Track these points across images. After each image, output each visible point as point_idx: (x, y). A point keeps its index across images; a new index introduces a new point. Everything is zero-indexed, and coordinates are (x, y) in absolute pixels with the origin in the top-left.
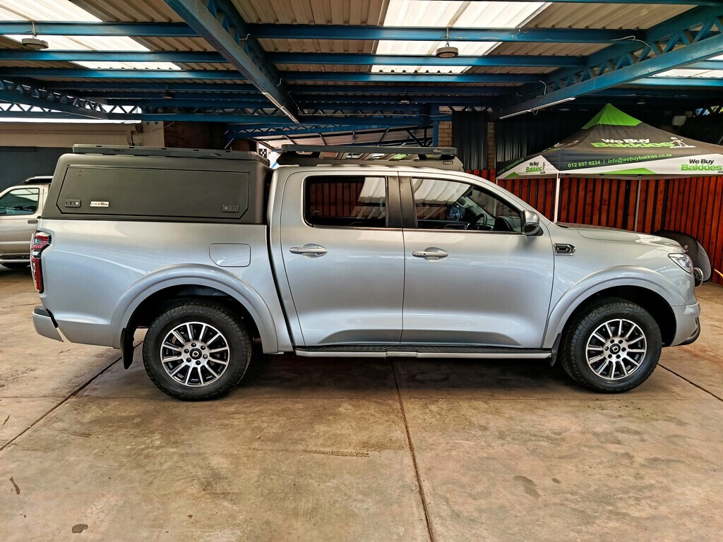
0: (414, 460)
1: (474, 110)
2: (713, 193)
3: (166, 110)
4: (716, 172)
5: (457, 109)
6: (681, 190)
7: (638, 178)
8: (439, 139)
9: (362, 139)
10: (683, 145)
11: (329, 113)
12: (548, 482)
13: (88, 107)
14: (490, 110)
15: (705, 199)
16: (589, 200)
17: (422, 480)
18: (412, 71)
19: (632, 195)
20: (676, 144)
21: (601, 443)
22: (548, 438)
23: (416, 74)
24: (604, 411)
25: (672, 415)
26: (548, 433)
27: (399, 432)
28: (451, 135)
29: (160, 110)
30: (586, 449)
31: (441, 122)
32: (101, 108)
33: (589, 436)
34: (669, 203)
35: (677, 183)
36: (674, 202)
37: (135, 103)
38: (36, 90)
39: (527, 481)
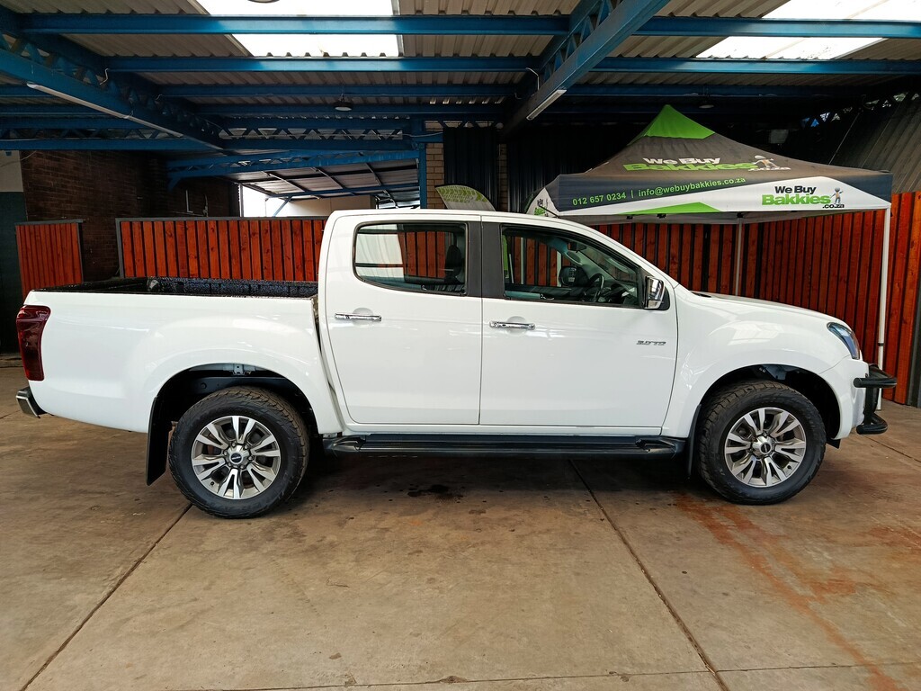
3: (22, 133)
5: (450, 124)
8: (428, 170)
10: (772, 167)
14: (500, 125)
18: (321, 55)
20: (761, 165)
28: (443, 164)
31: (429, 145)
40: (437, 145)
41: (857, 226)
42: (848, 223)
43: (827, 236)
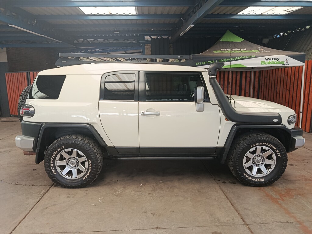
1: (162, 38)
3: (6, 42)
5: (153, 37)
6: (266, 76)
10: (264, 51)
14: (170, 38)
15: (276, 80)
20: (260, 51)
28: (151, 51)
29: (3, 42)
31: (146, 44)
36: (263, 83)
40: (149, 45)
41: (293, 72)
42: (290, 71)
43: (283, 75)
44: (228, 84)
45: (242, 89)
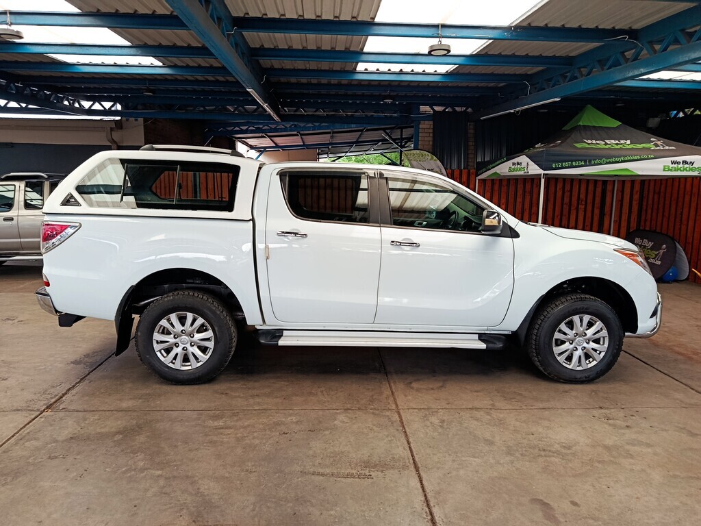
0: (421, 481)
1: (454, 110)
2: (689, 193)
3: (145, 107)
4: (696, 174)
5: (437, 108)
6: (657, 190)
7: (614, 178)
8: (420, 139)
9: (339, 138)
10: (664, 147)
11: (310, 112)
12: (566, 506)
13: (66, 103)
14: (470, 110)
15: (681, 199)
16: (566, 200)
17: (432, 505)
18: (397, 70)
19: (609, 195)
20: (657, 145)
21: (614, 457)
22: (558, 452)
23: (401, 72)
24: (611, 422)
25: (680, 425)
26: (557, 447)
27: (401, 449)
28: (431, 135)
29: (140, 107)
30: (600, 466)
31: (422, 122)
32: (79, 104)
33: (600, 449)
34: (645, 203)
35: (652, 184)
36: (650, 202)
37: (115, 100)
38: (12, 85)
39: (545, 505)
40: (427, 122)
44: (578, 204)
45: (604, 214)
